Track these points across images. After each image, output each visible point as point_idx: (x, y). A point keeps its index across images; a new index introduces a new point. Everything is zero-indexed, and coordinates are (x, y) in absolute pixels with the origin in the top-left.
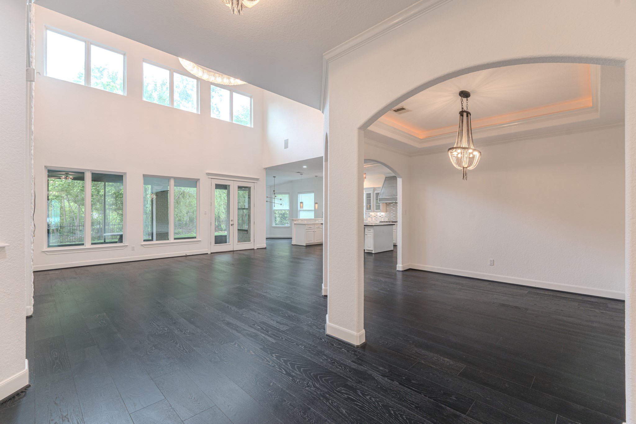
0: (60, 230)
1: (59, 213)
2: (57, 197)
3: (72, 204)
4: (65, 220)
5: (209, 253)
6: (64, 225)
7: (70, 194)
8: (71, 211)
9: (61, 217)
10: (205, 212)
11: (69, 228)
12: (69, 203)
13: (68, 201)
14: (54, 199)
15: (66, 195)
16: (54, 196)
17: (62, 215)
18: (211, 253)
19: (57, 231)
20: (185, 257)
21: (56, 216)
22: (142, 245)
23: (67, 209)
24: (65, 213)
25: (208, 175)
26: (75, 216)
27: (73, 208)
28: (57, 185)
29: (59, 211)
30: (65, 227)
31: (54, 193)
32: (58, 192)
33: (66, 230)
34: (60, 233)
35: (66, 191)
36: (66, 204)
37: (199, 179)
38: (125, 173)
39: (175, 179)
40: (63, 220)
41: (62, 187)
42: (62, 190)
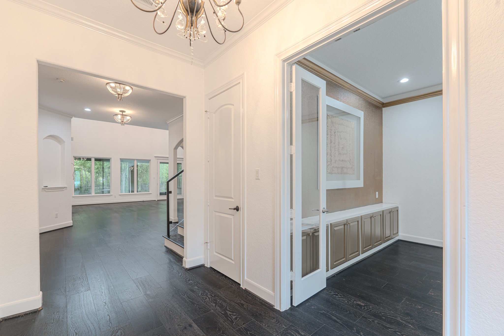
0: (80, 189)
1: (80, 179)
2: (79, 169)
3: (87, 173)
4: (83, 183)
5: (157, 200)
6: (82, 186)
7: (86, 167)
8: (87, 178)
9: (80, 181)
10: (154, 177)
11: (85, 188)
12: (85, 172)
13: (85, 171)
14: (76, 170)
15: (84, 168)
16: (77, 168)
17: (81, 180)
18: (158, 200)
19: (78, 190)
20: (143, 202)
21: (78, 181)
22: (119, 195)
23: (84, 176)
24: (83, 179)
25: (156, 158)
26: (89, 181)
27: (88, 176)
28: (78, 162)
29: (79, 178)
30: (83, 187)
31: (77, 167)
32: (79, 166)
33: (83, 189)
34: (80, 191)
35: (83, 165)
36: (84, 172)
37: (150, 160)
38: (111, 158)
39: (137, 160)
40: (82, 183)
41: (81, 163)
42: (81, 165)
